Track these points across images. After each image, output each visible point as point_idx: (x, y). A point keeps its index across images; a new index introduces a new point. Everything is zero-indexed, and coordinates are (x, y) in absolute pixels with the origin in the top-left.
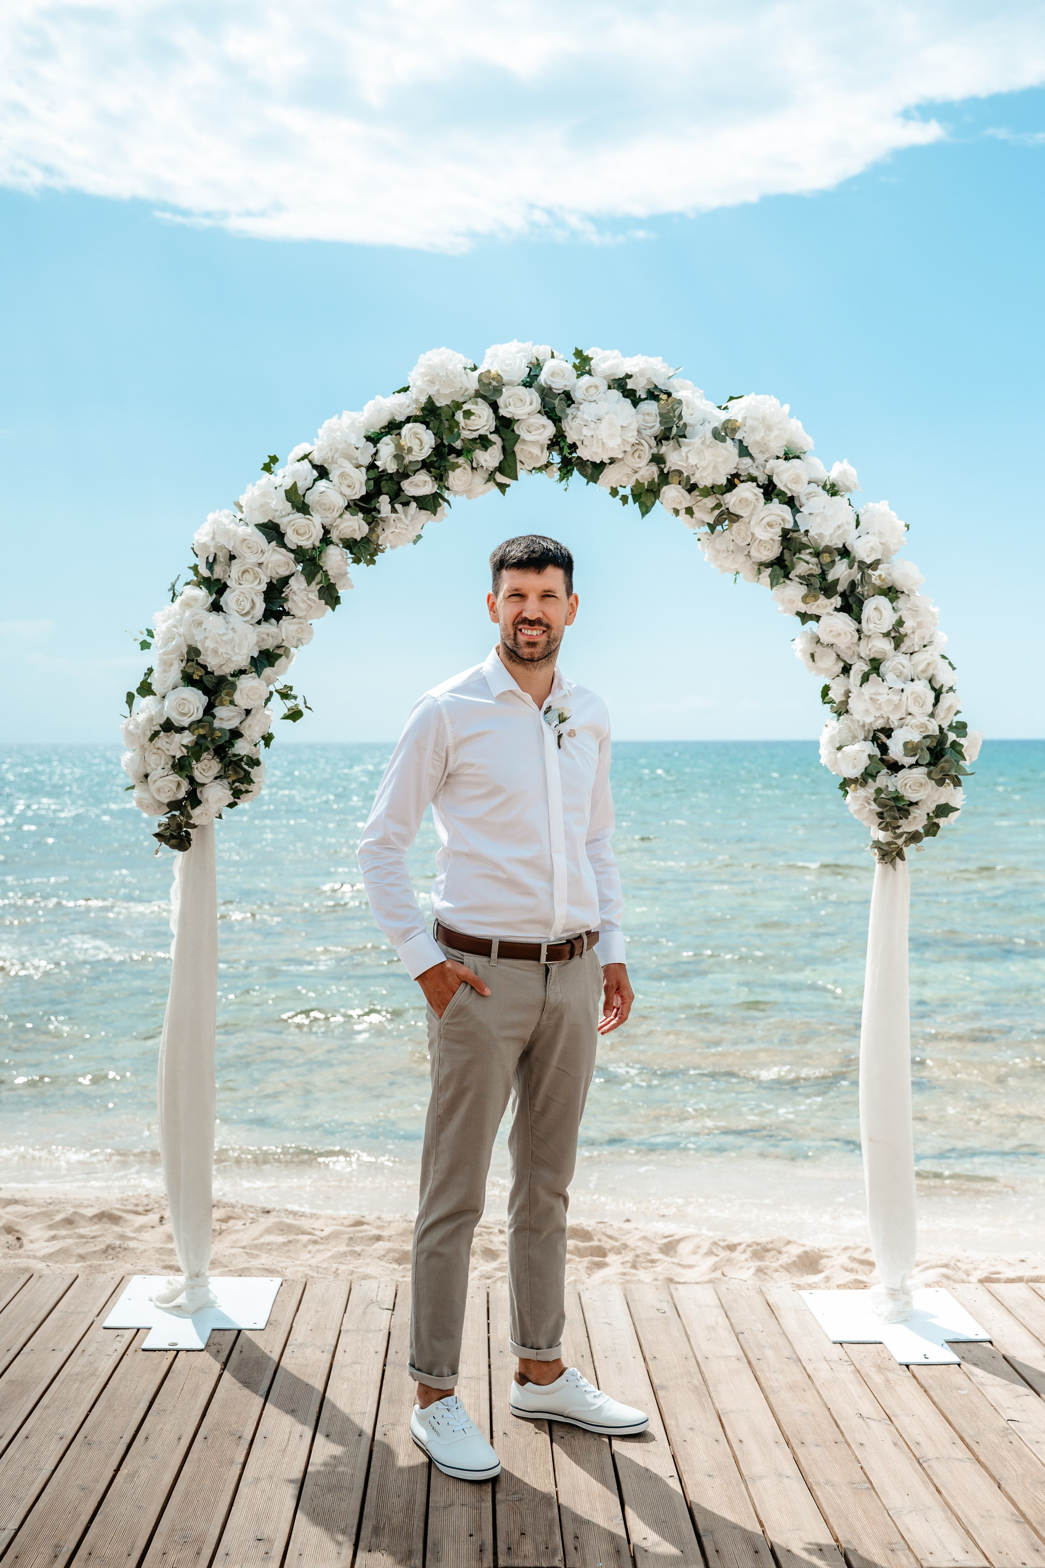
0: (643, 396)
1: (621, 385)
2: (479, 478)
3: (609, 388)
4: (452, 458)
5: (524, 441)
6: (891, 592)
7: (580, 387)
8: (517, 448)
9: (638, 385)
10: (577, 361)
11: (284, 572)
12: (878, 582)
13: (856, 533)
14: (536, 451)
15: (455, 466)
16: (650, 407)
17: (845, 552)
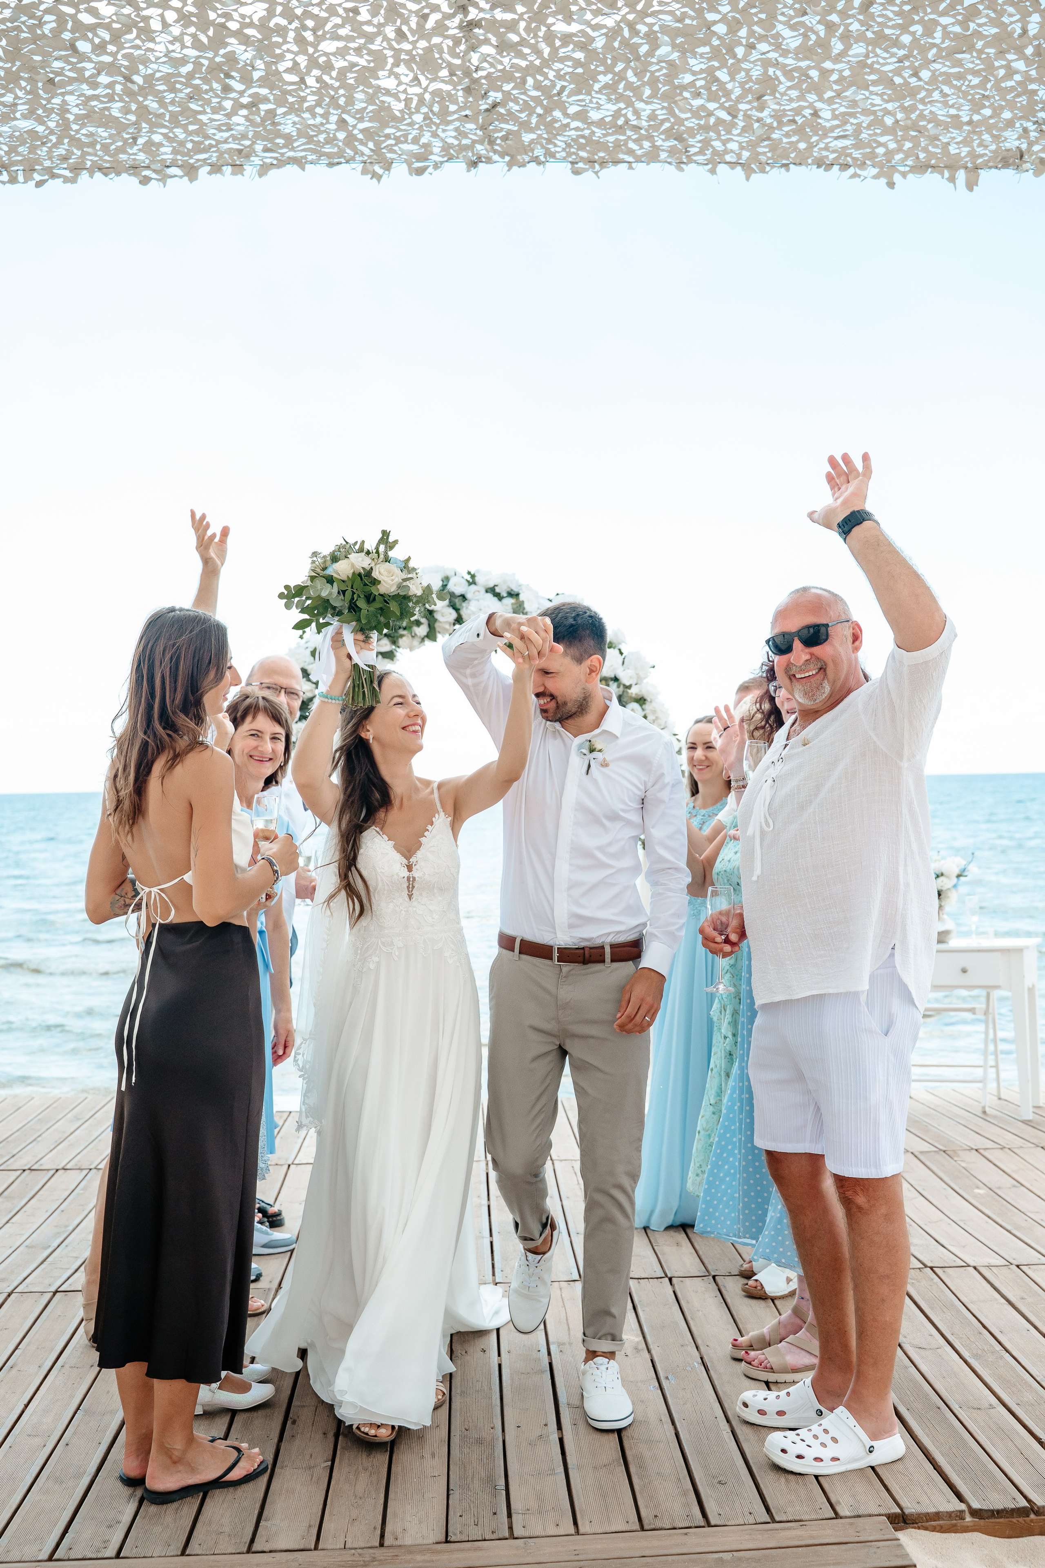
0: (505, 595)
1: (492, 591)
2: (416, 642)
3: (487, 592)
4: (401, 632)
5: (440, 622)
6: (641, 701)
7: (470, 591)
8: (437, 625)
9: (502, 590)
10: (468, 578)
11: (309, 695)
12: (634, 695)
13: (621, 668)
14: (447, 626)
15: (402, 636)
16: (509, 601)
17: (616, 679)
